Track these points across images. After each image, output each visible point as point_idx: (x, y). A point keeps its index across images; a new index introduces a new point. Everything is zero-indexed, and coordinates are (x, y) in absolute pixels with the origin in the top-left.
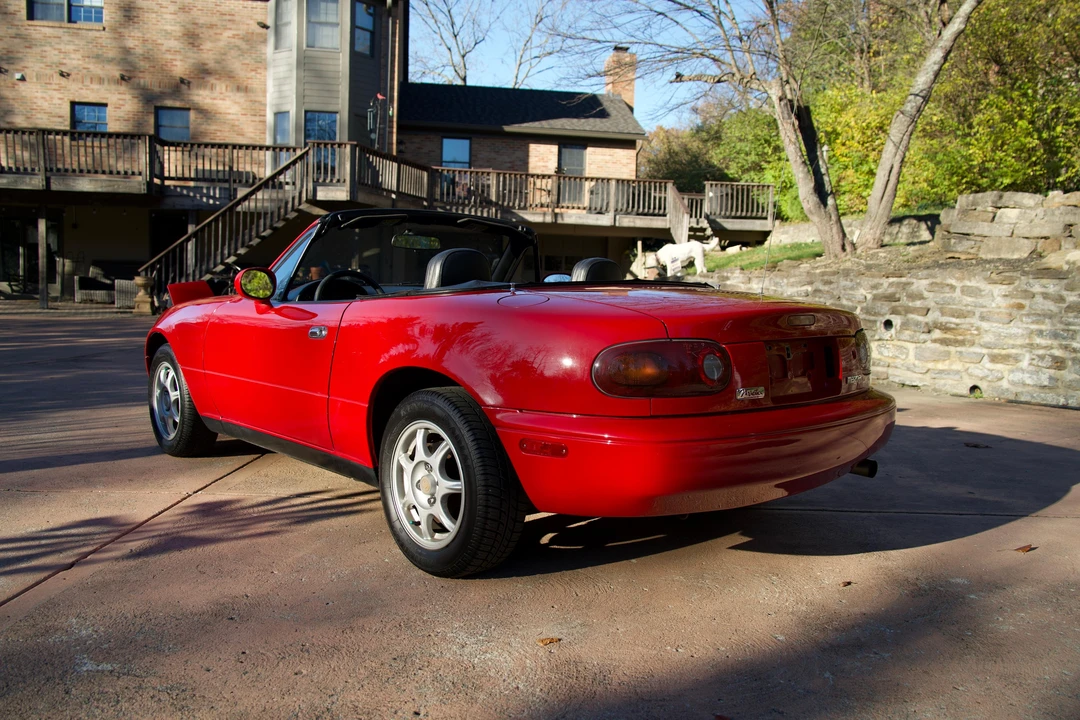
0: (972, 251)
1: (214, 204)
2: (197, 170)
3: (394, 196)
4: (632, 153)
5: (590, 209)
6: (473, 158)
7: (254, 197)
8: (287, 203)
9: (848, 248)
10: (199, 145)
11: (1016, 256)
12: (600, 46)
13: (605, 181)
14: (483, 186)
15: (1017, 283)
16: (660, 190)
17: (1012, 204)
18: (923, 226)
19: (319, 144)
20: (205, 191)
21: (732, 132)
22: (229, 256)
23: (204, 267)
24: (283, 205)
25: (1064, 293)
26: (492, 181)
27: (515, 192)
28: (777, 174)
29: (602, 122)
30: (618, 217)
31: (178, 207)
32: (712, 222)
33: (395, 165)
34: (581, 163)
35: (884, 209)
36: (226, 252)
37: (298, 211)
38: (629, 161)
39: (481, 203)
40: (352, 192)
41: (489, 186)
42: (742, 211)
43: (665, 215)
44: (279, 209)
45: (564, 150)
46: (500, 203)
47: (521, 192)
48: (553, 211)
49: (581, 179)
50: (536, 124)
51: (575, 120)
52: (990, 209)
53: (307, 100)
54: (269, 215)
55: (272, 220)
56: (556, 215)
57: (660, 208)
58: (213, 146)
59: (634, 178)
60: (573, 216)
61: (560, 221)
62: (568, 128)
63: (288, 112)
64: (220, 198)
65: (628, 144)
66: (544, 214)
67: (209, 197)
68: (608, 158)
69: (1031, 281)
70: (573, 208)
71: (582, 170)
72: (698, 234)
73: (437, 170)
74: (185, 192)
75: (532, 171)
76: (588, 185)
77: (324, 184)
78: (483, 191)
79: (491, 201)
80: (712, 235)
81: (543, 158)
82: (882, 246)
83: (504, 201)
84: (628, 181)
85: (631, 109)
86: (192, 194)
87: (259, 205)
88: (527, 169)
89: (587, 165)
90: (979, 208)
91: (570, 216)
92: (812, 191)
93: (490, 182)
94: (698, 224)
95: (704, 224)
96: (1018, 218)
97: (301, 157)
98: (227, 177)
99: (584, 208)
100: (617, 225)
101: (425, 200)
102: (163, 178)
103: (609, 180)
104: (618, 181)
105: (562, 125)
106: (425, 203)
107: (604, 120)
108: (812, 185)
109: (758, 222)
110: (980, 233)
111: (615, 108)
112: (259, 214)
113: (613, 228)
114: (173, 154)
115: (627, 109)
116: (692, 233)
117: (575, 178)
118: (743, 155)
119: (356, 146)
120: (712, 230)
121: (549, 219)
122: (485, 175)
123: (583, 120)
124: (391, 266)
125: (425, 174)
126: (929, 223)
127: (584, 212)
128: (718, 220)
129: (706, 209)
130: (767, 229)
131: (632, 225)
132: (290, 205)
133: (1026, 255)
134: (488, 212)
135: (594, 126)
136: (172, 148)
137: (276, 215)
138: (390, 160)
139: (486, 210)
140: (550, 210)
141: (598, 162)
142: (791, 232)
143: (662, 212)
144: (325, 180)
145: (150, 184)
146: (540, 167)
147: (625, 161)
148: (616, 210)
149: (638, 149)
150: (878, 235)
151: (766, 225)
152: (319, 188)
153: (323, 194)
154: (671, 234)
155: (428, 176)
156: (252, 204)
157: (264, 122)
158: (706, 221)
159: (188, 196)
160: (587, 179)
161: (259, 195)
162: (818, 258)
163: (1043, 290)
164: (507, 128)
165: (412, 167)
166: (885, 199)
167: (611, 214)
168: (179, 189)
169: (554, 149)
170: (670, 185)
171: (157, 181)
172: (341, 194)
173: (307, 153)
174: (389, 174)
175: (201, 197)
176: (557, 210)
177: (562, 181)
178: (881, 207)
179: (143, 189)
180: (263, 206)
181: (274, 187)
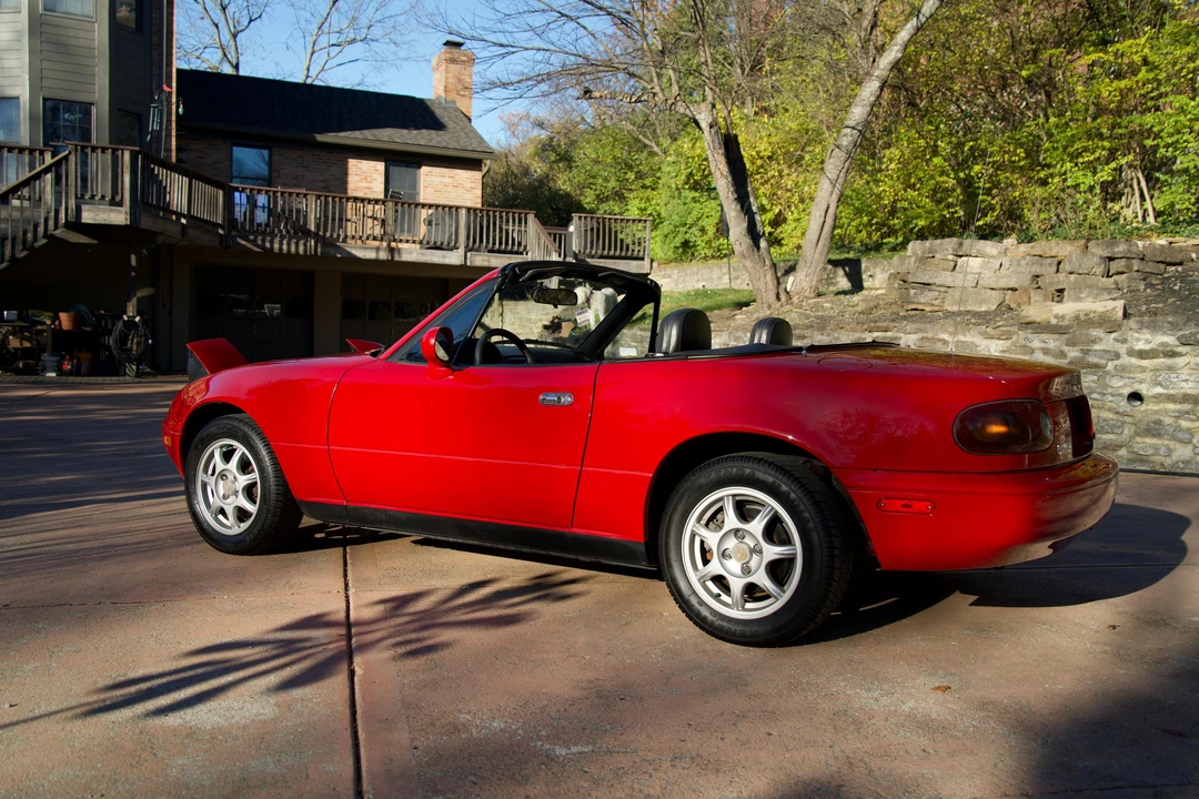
0: (936, 302)
3: (184, 221)
4: (477, 175)
5: (429, 243)
6: (274, 174)
8: (36, 226)
9: (783, 297)
11: (983, 309)
12: (504, 50)
13: (447, 209)
15: (1015, 338)
16: (520, 222)
17: (974, 252)
18: (840, 272)
19: (83, 148)
21: (586, 153)
24: (31, 228)
25: (1066, 348)
26: (310, 204)
27: (340, 220)
28: (643, 206)
29: (439, 136)
30: (469, 254)
33: (186, 180)
34: (414, 185)
35: (821, 254)
37: (54, 238)
38: (473, 185)
39: (295, 233)
40: (133, 214)
41: (306, 212)
42: (616, 249)
45: (391, 168)
47: (347, 221)
48: (389, 245)
50: (357, 134)
51: (405, 132)
52: (951, 257)
53: (46, 83)
54: (10, 240)
55: (13, 248)
56: (392, 250)
57: (519, 244)
60: (411, 253)
61: (397, 258)
62: (398, 140)
63: (18, 98)
65: (471, 163)
66: (378, 249)
68: (447, 180)
69: (1030, 336)
70: (408, 241)
71: (417, 195)
73: (238, 188)
75: (351, 193)
76: (424, 213)
78: (298, 220)
79: (309, 231)
81: (366, 177)
82: (819, 295)
83: (325, 230)
84: (475, 210)
85: (470, 119)
88: (345, 190)
89: (422, 188)
90: (938, 256)
91: (410, 253)
92: (745, 232)
93: (308, 207)
96: (981, 267)
97: (54, 166)
100: (468, 264)
101: (221, 227)
103: (457, 208)
104: (469, 209)
105: (390, 137)
106: (221, 231)
107: (441, 133)
108: (746, 225)
109: (634, 263)
110: (942, 283)
111: (450, 117)
113: (463, 267)
115: (465, 119)
117: (410, 205)
118: (600, 181)
119: (138, 153)
121: (383, 255)
122: (301, 197)
123: (415, 132)
124: (170, 313)
125: (221, 193)
126: (847, 269)
129: (574, 246)
130: (645, 272)
131: (485, 264)
132: (41, 229)
133: (994, 308)
134: (305, 245)
135: (430, 140)
137: (20, 241)
139: (302, 242)
140: (385, 244)
141: (436, 185)
142: (675, 276)
144: (93, 197)
146: (361, 189)
147: (468, 185)
148: (467, 246)
149: (485, 170)
150: (814, 283)
151: (643, 267)
152: (83, 207)
153: (89, 216)
155: (224, 195)
162: (744, 308)
163: (1043, 345)
164: (320, 138)
165: (206, 183)
166: (821, 242)
167: (461, 250)
169: (381, 166)
170: (531, 217)
172: (119, 217)
174: (178, 192)
176: (393, 244)
177: (399, 208)
178: (818, 251)
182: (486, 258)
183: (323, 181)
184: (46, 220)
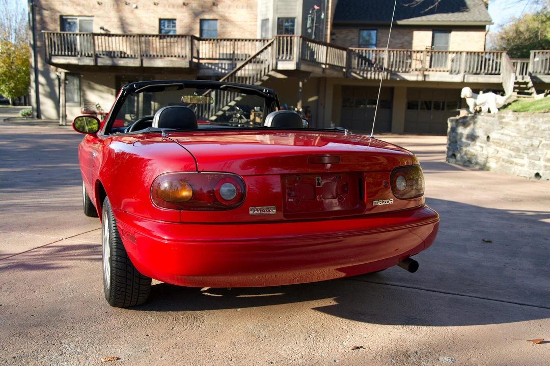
1: (225, 73)
2: (220, 54)
3: (324, 66)
4: (482, 34)
5: (451, 71)
6: (378, 42)
7: (244, 68)
8: (261, 72)
10: (221, 40)
14: (379, 59)
16: (497, 58)
19: (279, 37)
20: (220, 65)
22: (230, 101)
23: (217, 108)
24: (259, 73)
26: (385, 56)
27: (400, 62)
29: (463, 15)
30: (466, 76)
31: (206, 74)
32: (533, 78)
33: (326, 48)
34: (447, 43)
36: (229, 99)
37: (268, 75)
38: (479, 39)
39: (378, 69)
40: (298, 64)
41: (383, 59)
43: (499, 74)
44: (257, 75)
45: (436, 34)
46: (390, 69)
47: (403, 62)
48: (423, 73)
49: (446, 52)
50: (419, 19)
51: (445, 15)
53: (279, 11)
54: (251, 79)
55: (253, 81)
56: (425, 76)
57: (496, 70)
58: (228, 40)
59: (482, 50)
61: (427, 79)
62: (440, 20)
63: (269, 19)
64: (228, 69)
65: (481, 28)
66: (418, 75)
67: (222, 69)
68: (465, 38)
70: (440, 71)
71: (447, 47)
72: (522, 86)
73: (352, 50)
74: (210, 66)
76: (450, 56)
77: (282, 60)
78: (379, 62)
79: (384, 68)
80: (532, 87)
81: (422, 40)
84: (478, 53)
86: (213, 67)
87: (247, 72)
88: (411, 47)
89: (451, 43)
91: (434, 77)
93: (384, 56)
94: (523, 79)
95: (528, 79)
97: (270, 45)
98: (231, 57)
99: (448, 71)
100: (465, 81)
101: (345, 68)
102: (198, 58)
103: (461, 52)
105: (435, 18)
106: (344, 70)
107: (465, 13)
112: (246, 78)
113: (462, 83)
114: (204, 45)
115: (484, 6)
116: (517, 86)
117: (439, 52)
119: (300, 37)
120: (533, 83)
121: (420, 78)
122: (381, 52)
123: (451, 14)
124: (324, 107)
125: (345, 53)
127: (448, 73)
128: (539, 76)
129: (530, 69)
131: (475, 81)
132: (263, 73)
134: (382, 75)
136: (204, 42)
137: (255, 78)
138: (322, 45)
140: (421, 73)
141: (459, 41)
143: (497, 72)
144: (282, 58)
145: (191, 62)
146: (419, 46)
147: (477, 40)
148: (466, 72)
152: (279, 62)
153: (281, 66)
154: (502, 87)
155: (347, 54)
156: (243, 72)
157: (256, 25)
158: (529, 77)
159: (211, 68)
160: (450, 52)
161: (247, 67)
164: (399, 23)
165: (336, 48)
167: (462, 74)
168: (207, 65)
169: (430, 33)
170: (504, 55)
171: (195, 60)
172: (291, 66)
173: (273, 42)
174: (322, 54)
175: (218, 69)
176: (426, 73)
177: (430, 54)
179: (187, 65)
180: (248, 74)
181: (254, 62)
182: (476, 78)
183: (401, 43)
184: (265, 69)
